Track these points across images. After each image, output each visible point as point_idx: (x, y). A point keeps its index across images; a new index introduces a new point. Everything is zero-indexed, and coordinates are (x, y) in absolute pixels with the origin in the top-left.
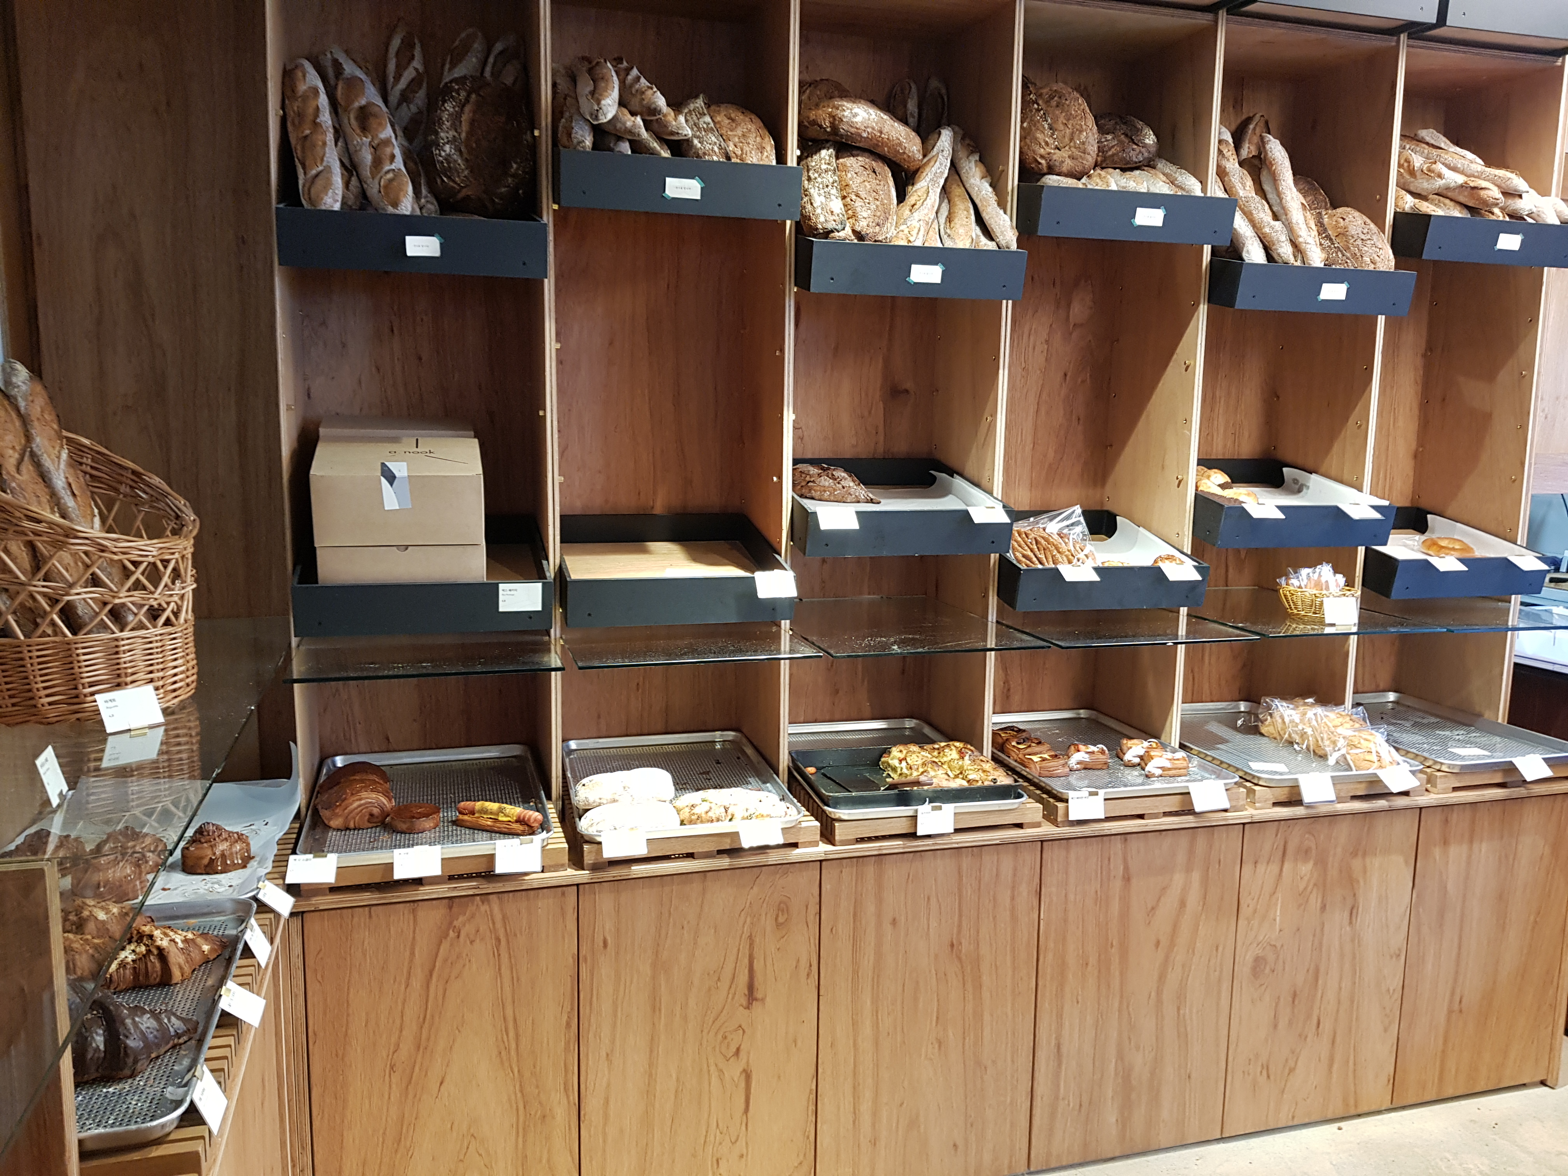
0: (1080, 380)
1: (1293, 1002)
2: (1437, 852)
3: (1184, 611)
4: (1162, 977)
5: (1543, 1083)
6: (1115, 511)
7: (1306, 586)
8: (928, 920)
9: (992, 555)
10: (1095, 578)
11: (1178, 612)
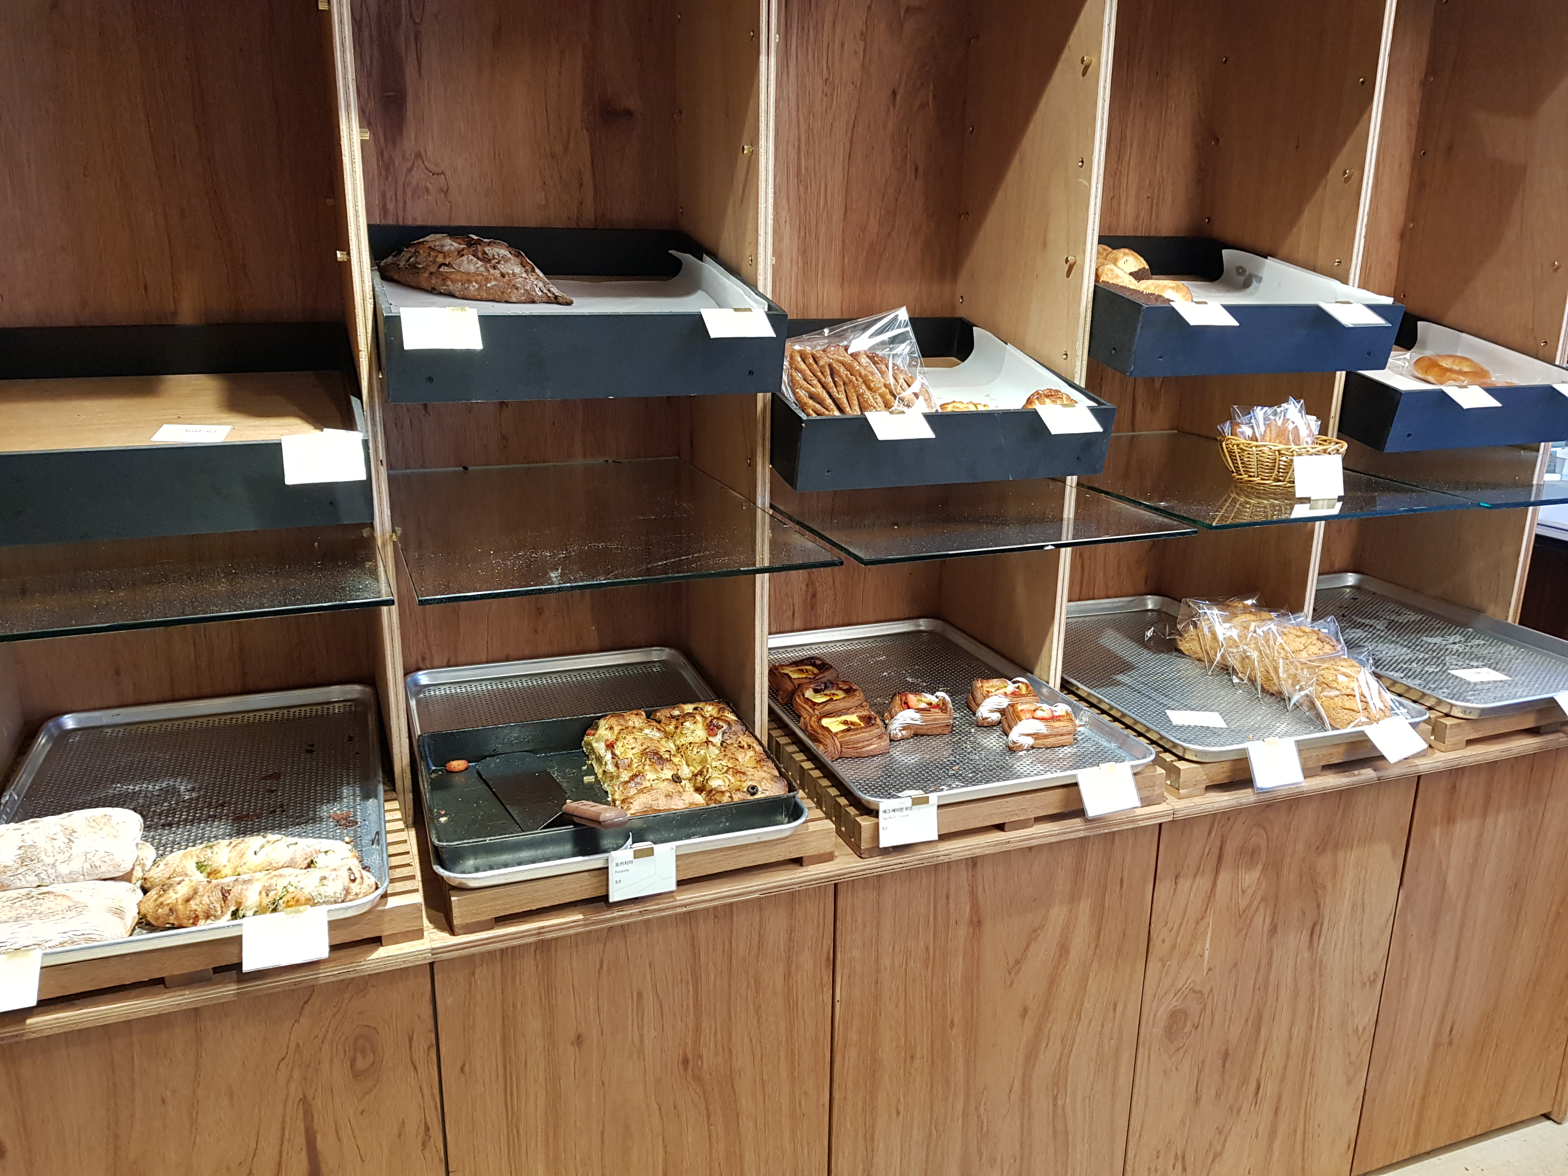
0: (917, 104)
1: (1224, 1066)
2: (1437, 833)
3: (1072, 481)
4: (1031, 1058)
5: (1547, 1116)
6: (971, 319)
7: (1263, 437)
8: (641, 1028)
9: (760, 395)
10: (927, 433)
11: (1064, 482)
